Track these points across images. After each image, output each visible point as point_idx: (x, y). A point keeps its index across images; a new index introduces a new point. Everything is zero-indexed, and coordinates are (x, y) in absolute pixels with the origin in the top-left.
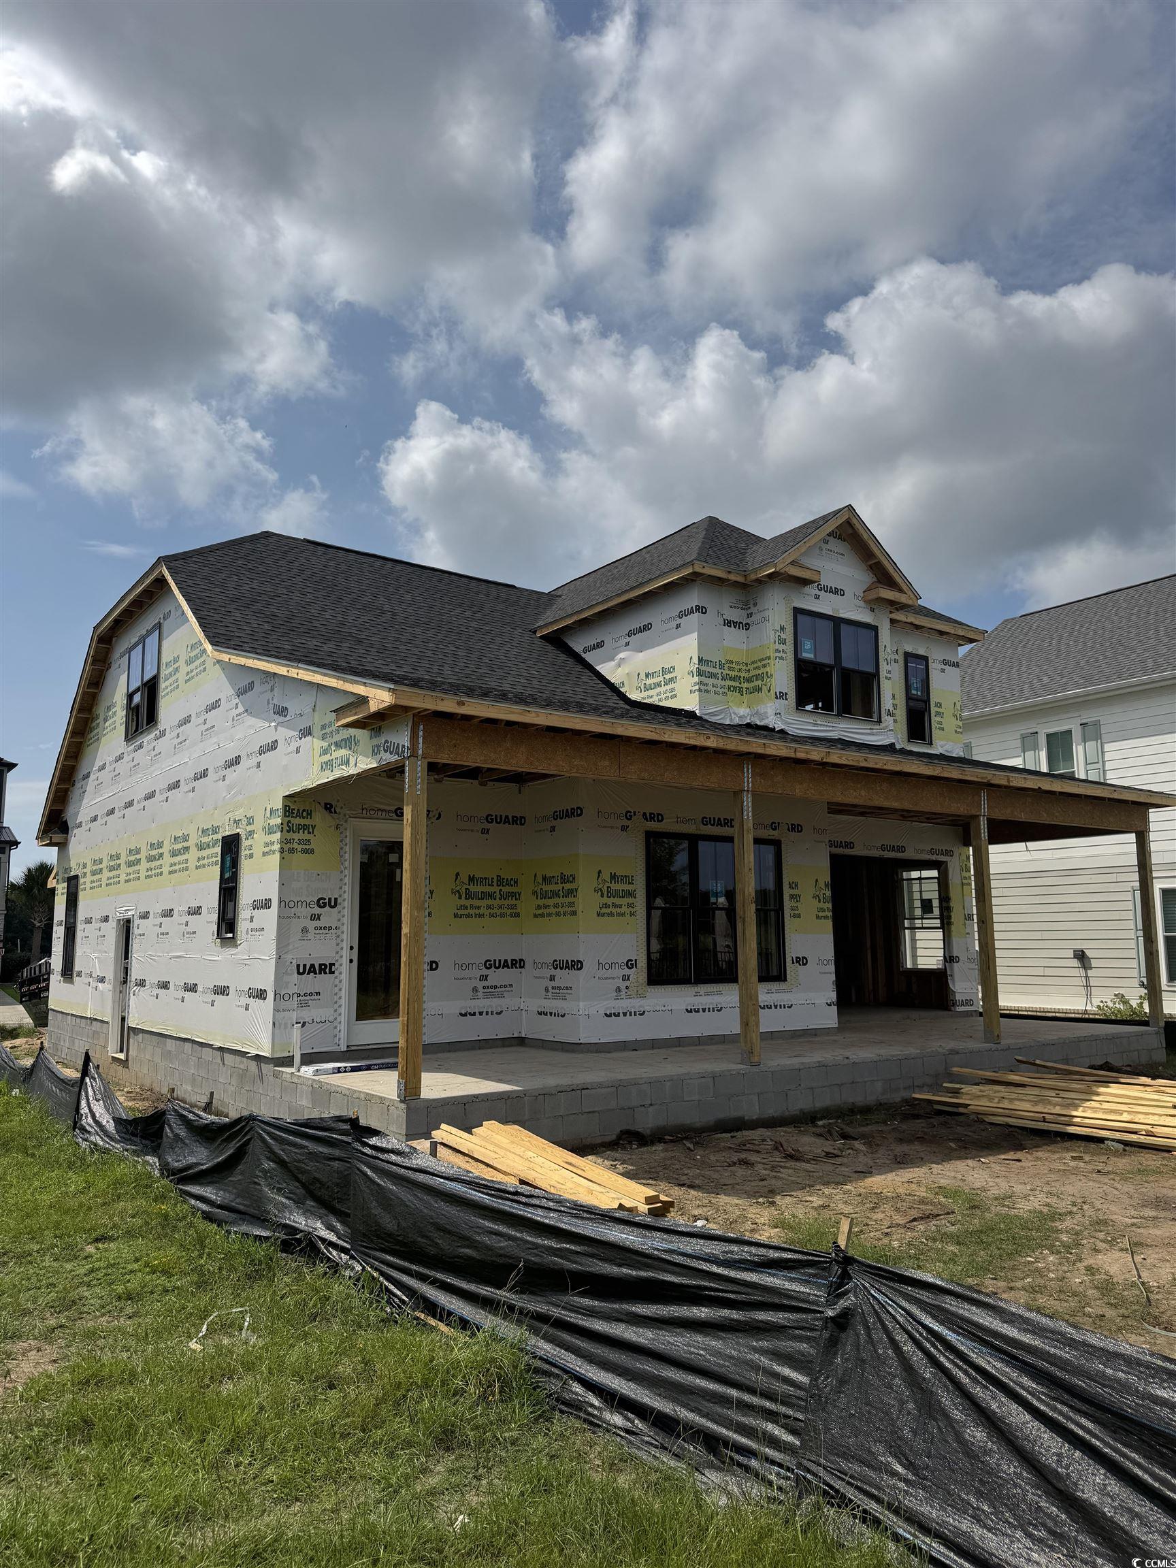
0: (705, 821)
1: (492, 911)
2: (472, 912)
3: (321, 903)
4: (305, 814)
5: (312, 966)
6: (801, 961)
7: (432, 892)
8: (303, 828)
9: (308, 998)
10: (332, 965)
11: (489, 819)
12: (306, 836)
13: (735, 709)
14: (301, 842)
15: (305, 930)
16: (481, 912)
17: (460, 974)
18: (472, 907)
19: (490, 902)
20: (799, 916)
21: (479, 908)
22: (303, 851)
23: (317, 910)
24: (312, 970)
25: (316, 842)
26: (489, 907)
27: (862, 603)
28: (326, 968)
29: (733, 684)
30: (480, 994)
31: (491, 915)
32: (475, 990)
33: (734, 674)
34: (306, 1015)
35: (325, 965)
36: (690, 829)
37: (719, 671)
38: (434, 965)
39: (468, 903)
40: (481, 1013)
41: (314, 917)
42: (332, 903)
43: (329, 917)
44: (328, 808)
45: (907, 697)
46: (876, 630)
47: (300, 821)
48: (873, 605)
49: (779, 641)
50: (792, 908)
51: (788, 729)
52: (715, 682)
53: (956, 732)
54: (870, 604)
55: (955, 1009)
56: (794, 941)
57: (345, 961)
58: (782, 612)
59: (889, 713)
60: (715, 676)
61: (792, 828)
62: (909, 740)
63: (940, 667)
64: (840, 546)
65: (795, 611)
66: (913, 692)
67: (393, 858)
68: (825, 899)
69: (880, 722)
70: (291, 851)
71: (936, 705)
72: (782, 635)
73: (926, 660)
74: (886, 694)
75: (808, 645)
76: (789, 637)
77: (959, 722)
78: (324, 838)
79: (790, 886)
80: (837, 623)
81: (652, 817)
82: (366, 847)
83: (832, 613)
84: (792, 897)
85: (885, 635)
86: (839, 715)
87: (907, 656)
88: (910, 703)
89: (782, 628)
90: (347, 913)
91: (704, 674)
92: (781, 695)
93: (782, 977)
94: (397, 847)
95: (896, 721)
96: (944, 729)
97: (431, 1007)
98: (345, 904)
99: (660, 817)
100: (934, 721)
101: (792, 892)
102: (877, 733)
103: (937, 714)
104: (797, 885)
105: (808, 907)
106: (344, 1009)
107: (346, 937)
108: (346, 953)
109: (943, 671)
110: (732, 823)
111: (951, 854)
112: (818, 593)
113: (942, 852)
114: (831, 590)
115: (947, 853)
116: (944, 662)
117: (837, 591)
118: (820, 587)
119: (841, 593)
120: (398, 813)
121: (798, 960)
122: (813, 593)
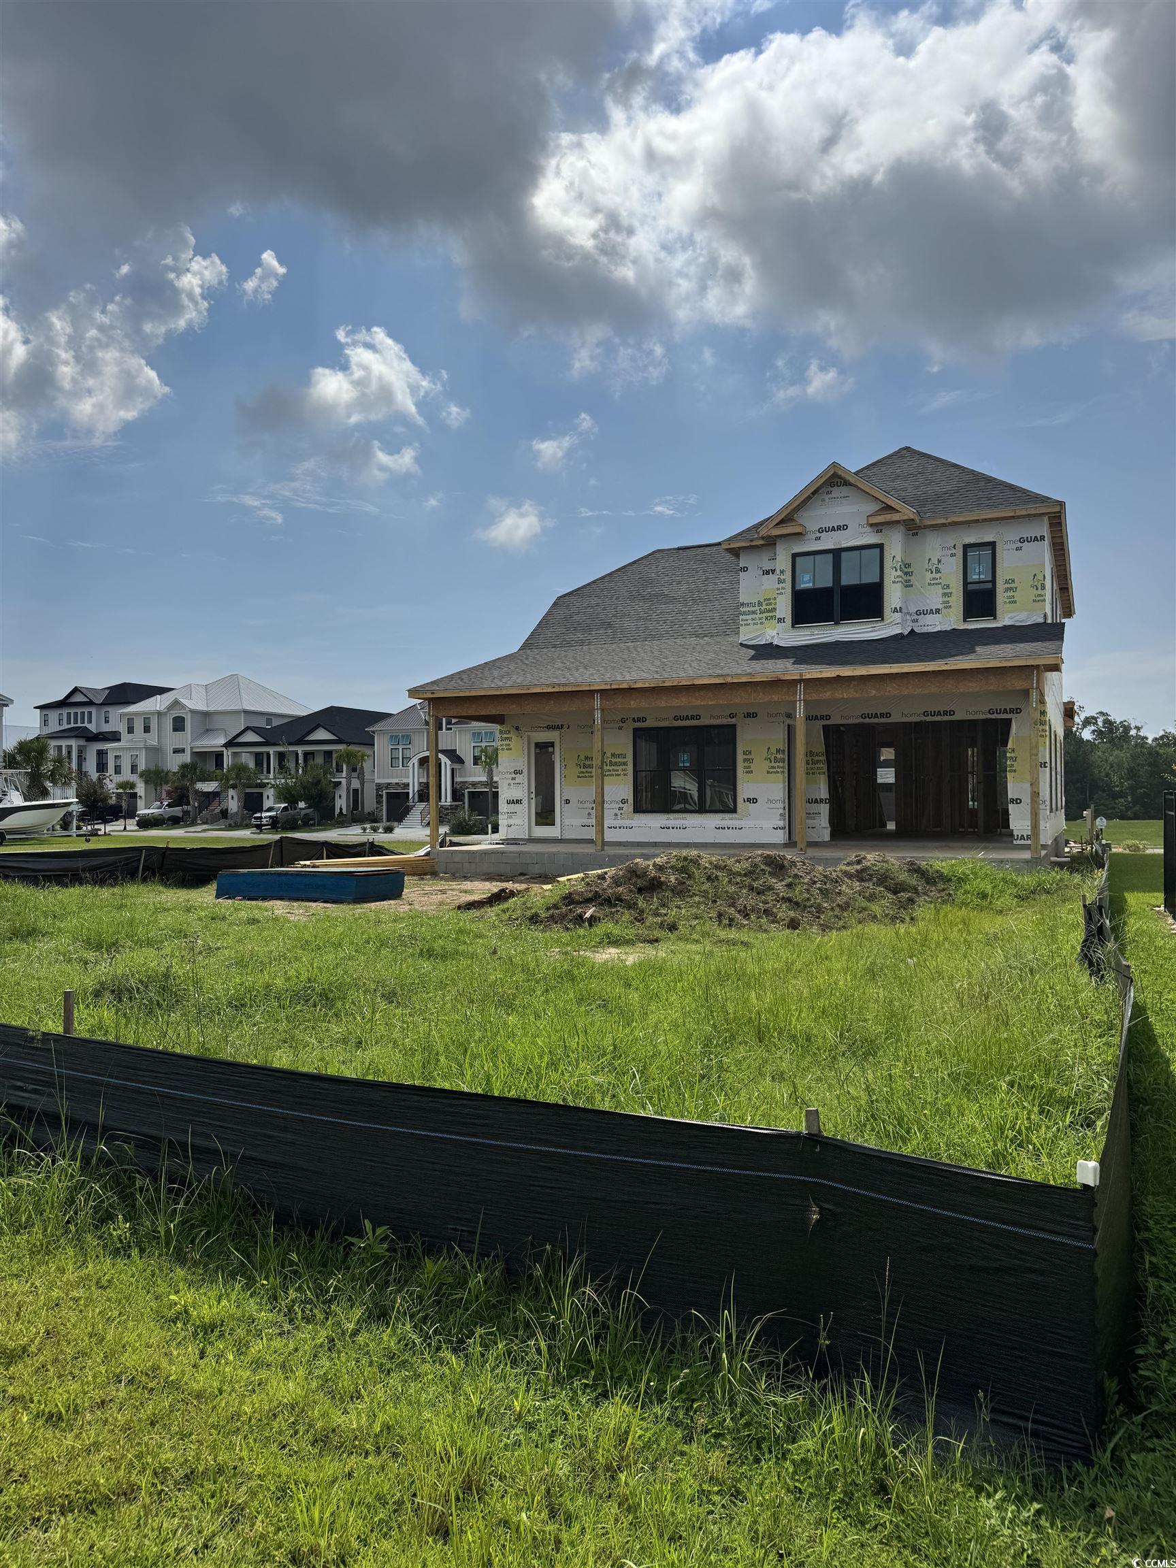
2: (587, 775)
3: (516, 772)
5: (513, 800)
6: (753, 801)
7: (566, 766)
9: (513, 814)
10: (521, 800)
12: (508, 742)
13: (770, 632)
14: (506, 745)
15: (509, 784)
17: (581, 806)
20: (752, 772)
21: (592, 773)
22: (507, 749)
23: (514, 776)
24: (513, 802)
25: (513, 744)
26: (597, 772)
27: (869, 529)
28: (519, 802)
32: (589, 814)
33: (770, 607)
34: (511, 822)
35: (519, 800)
36: (665, 724)
37: (758, 609)
38: (568, 801)
39: (585, 770)
41: (513, 779)
42: (520, 772)
43: (519, 778)
44: (517, 728)
45: (966, 583)
46: (880, 547)
47: (505, 736)
48: (880, 528)
49: (780, 581)
50: (745, 767)
51: (782, 644)
52: (753, 616)
53: (1034, 601)
54: (877, 527)
55: (1015, 842)
56: (746, 787)
57: (526, 798)
58: (782, 561)
59: (895, 610)
60: (754, 613)
61: (748, 715)
62: (965, 621)
63: (1014, 546)
64: (845, 491)
65: (795, 556)
66: (974, 577)
67: (550, 749)
68: (776, 760)
69: (883, 620)
70: (503, 749)
71: (1007, 582)
72: (782, 577)
73: (992, 545)
74: (893, 595)
75: (807, 577)
76: (788, 576)
77: (1040, 592)
78: (516, 743)
79: (744, 753)
80: (837, 553)
81: (639, 720)
82: (538, 745)
83: (832, 547)
84: (745, 760)
85: (895, 547)
86: (837, 623)
87: (966, 547)
88: (970, 587)
89: (782, 572)
90: (526, 776)
91: (745, 613)
92: (780, 620)
93: (734, 810)
94: (552, 744)
95: (950, 607)
96: (1015, 602)
97: (567, 822)
98: (525, 772)
99: (644, 720)
100: (1001, 597)
101: (746, 757)
102: (882, 629)
103: (1007, 590)
104: (750, 753)
105: (760, 765)
106: (527, 820)
107: (526, 787)
108: (526, 795)
109: (1017, 549)
110: (698, 717)
111: (1019, 711)
112: (818, 535)
113: (1005, 711)
114: (833, 529)
115: (1012, 711)
116: (1022, 540)
117: (839, 528)
118: (821, 530)
119: (844, 527)
120: (549, 728)
121: (749, 800)
122: (814, 536)
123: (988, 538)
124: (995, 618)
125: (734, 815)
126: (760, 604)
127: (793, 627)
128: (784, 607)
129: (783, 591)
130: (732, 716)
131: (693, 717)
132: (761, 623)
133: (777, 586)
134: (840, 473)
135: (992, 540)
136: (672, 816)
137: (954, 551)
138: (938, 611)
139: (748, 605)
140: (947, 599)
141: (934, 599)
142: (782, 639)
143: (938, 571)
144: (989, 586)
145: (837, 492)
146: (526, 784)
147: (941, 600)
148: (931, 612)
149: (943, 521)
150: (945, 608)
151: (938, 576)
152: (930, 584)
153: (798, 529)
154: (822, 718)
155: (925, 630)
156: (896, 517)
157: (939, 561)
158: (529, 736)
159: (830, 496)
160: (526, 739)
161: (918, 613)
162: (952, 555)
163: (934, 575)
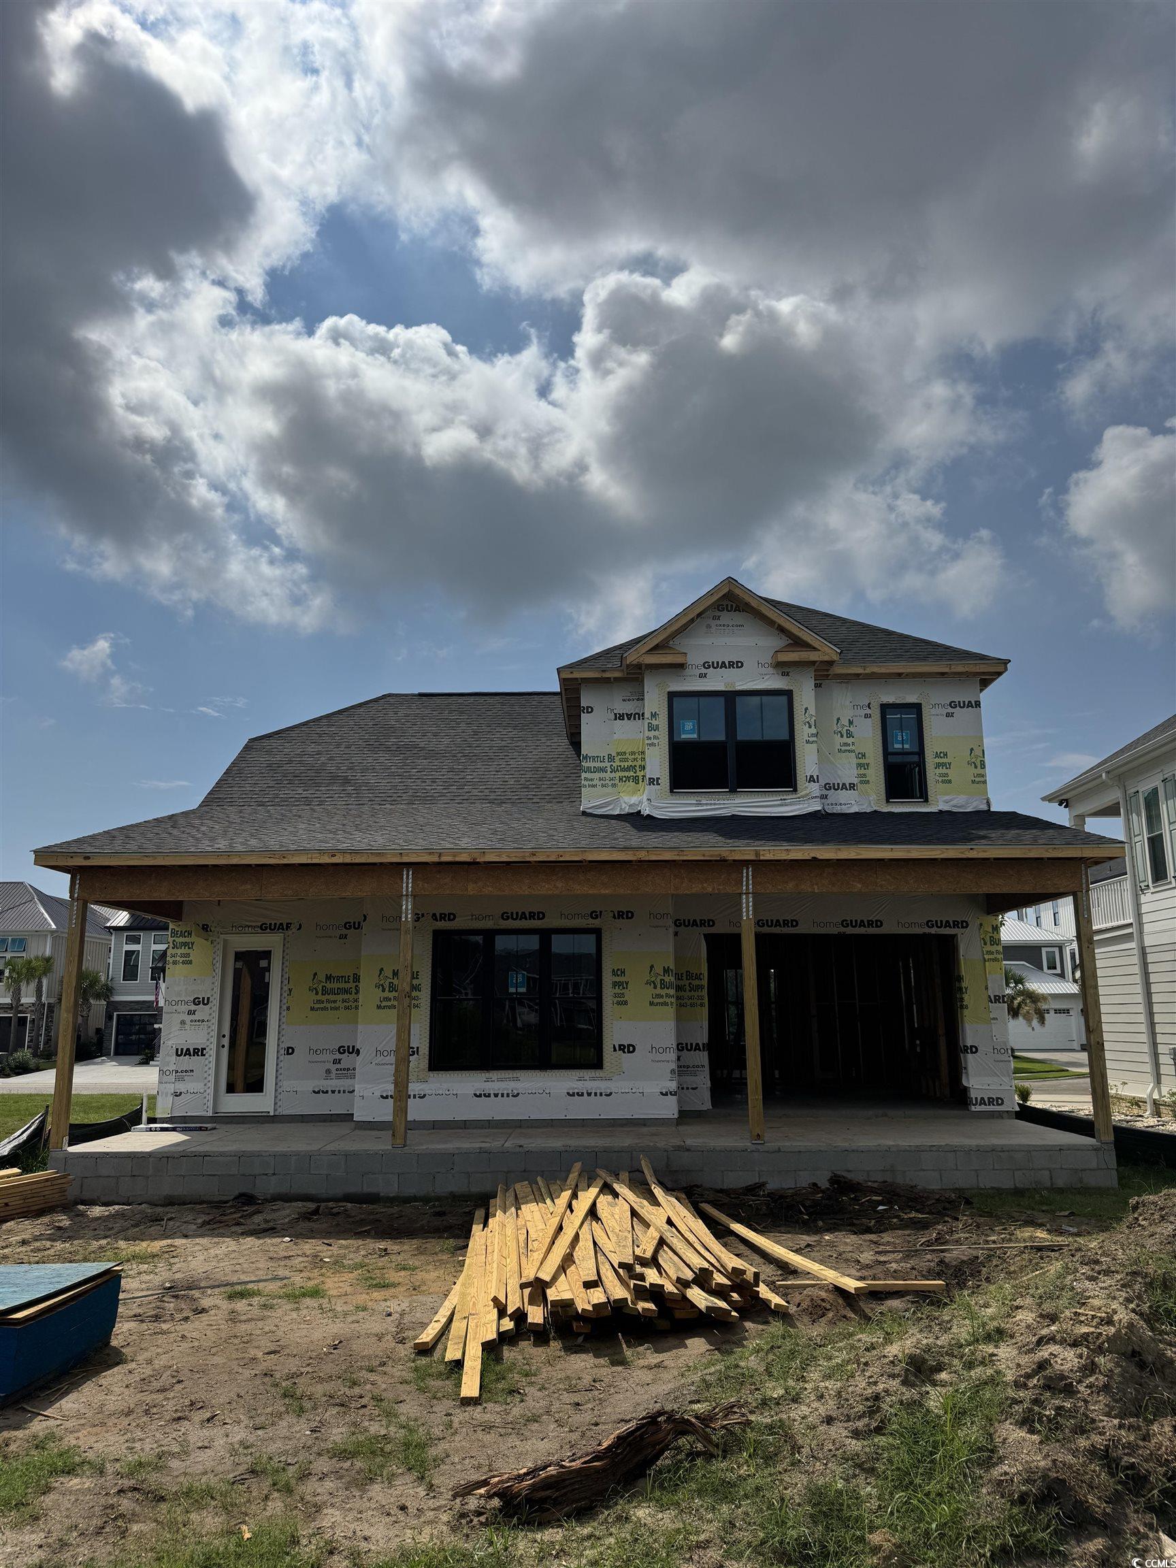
0: (505, 916)
1: (347, 1004)
2: (328, 1005)
3: (196, 1002)
4: (186, 934)
5: (188, 1050)
6: (628, 1049)
7: (290, 990)
8: (185, 944)
9: (184, 1074)
10: (203, 1049)
11: (348, 926)
12: (187, 950)
13: (626, 799)
14: (183, 955)
15: (183, 1022)
16: (337, 1005)
17: (315, 1057)
18: (328, 1001)
19: (346, 996)
20: (626, 1003)
21: (335, 1002)
22: (183, 963)
23: (193, 1007)
24: (188, 1053)
25: (195, 955)
26: (344, 1001)
27: (771, 670)
28: (199, 1052)
29: (626, 774)
30: (333, 1075)
31: (346, 1008)
32: (328, 1071)
33: (626, 764)
34: (181, 1087)
35: (198, 1049)
36: (488, 924)
37: (608, 765)
38: (290, 1051)
39: (324, 998)
40: (333, 1092)
41: (190, 1013)
42: (205, 1001)
43: (202, 1012)
44: (205, 928)
45: (886, 753)
46: (789, 694)
47: (181, 940)
48: (787, 670)
49: (651, 728)
50: (616, 995)
51: (657, 814)
52: (602, 775)
53: (973, 782)
54: (783, 667)
55: (973, 1108)
56: (615, 1029)
57: (214, 1046)
58: (654, 700)
59: (812, 779)
60: (603, 770)
61: (619, 915)
62: (888, 801)
63: (945, 712)
64: (738, 618)
65: (672, 696)
66: (896, 746)
67: (263, 963)
68: (664, 985)
69: (795, 790)
70: (175, 963)
71: (937, 755)
72: (654, 722)
73: (917, 707)
74: (807, 760)
75: (689, 725)
76: (662, 721)
77: (979, 771)
78: (201, 951)
79: (614, 973)
80: (730, 698)
81: (443, 917)
82: (239, 956)
83: (722, 688)
84: (615, 984)
85: (806, 697)
86: (733, 791)
87: (885, 708)
88: (891, 759)
89: (654, 715)
90: (216, 1008)
91: (589, 770)
92: (652, 781)
93: (598, 1064)
94: (267, 955)
95: (868, 782)
96: (950, 782)
97: (286, 1085)
98: (215, 1002)
99: (451, 917)
100: (932, 774)
101: (617, 979)
102: (791, 804)
103: (938, 765)
104: (623, 972)
105: (639, 992)
106: (212, 1085)
107: (215, 1027)
108: (214, 1040)
109: (948, 715)
110: (541, 916)
111: (964, 925)
112: (704, 671)
113: (947, 924)
114: (723, 665)
115: (956, 924)
116: (953, 705)
117: (731, 664)
118: (706, 665)
119: (739, 665)
120: (264, 928)
121: (622, 1048)
122: (698, 672)
123: (912, 699)
124: (926, 800)
125: (598, 1073)
126: (611, 758)
127: (671, 791)
128: (658, 762)
129: (656, 741)
130: (594, 915)
131: (532, 916)
132: (614, 785)
133: (647, 733)
134: (737, 591)
135: (916, 701)
136: (494, 1075)
137: (868, 711)
138: (852, 786)
139: (594, 758)
140: (863, 771)
141: (847, 771)
142: (657, 808)
143: (849, 735)
144: (915, 758)
145: (726, 618)
146: (215, 1021)
147: (855, 772)
148: (844, 787)
149: (860, 671)
150: (861, 782)
151: (850, 741)
152: (840, 751)
153: (678, 659)
154: (703, 923)
155: (838, 809)
156: (813, 656)
157: (851, 723)
158: (225, 941)
159: (718, 622)
160: (221, 946)
161: (828, 787)
162: (867, 716)
163: (845, 740)
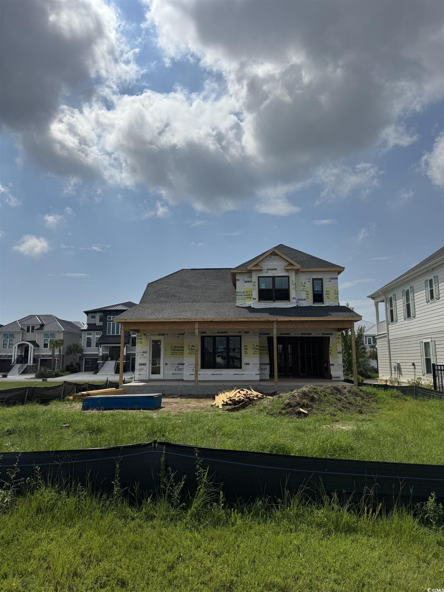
0: (218, 333)
2: (175, 353)
3: (144, 352)
4: (141, 336)
5: (142, 364)
6: (248, 364)
7: (166, 350)
8: (140, 339)
9: (142, 370)
10: (146, 364)
11: (179, 334)
12: (141, 340)
13: (248, 303)
14: (140, 341)
15: (140, 357)
16: (177, 353)
17: (172, 366)
19: (179, 351)
20: (247, 353)
22: (140, 343)
23: (143, 354)
25: (143, 341)
27: (284, 271)
29: (248, 296)
31: (179, 354)
32: (176, 369)
33: (248, 294)
34: (140, 373)
35: (144, 364)
36: (214, 335)
37: (243, 294)
38: (166, 364)
40: (177, 374)
42: (146, 352)
43: (145, 355)
44: (145, 335)
45: (313, 291)
46: (288, 277)
47: (139, 337)
48: (288, 271)
49: (254, 285)
50: (245, 351)
51: (255, 307)
52: (242, 297)
53: (335, 298)
54: (287, 270)
55: (333, 379)
56: (245, 359)
58: (255, 278)
59: (294, 298)
60: (242, 295)
61: (246, 332)
62: (314, 303)
63: (329, 280)
64: (276, 257)
65: (259, 277)
66: (316, 289)
67: (159, 343)
68: (256, 349)
69: (290, 301)
70: (138, 343)
71: (326, 292)
72: (254, 284)
73: (322, 279)
74: (293, 294)
75: (263, 285)
76: (257, 284)
77: (337, 296)
78: (144, 340)
79: (244, 346)
80: (274, 278)
81: (203, 333)
82: (153, 341)
83: (272, 275)
84: (245, 349)
85: (293, 277)
86: (274, 301)
87: (313, 279)
88: (315, 293)
89: (254, 282)
90: (148, 354)
91: (238, 295)
92: (254, 299)
93: (241, 368)
94: (160, 341)
95: (309, 298)
96: (329, 298)
97: (166, 372)
98: (148, 352)
99: (205, 333)
100: (325, 296)
102: (289, 305)
103: (327, 294)
104: (247, 346)
105: (250, 351)
106: (148, 372)
107: (148, 358)
108: (148, 362)
109: (329, 281)
110: (227, 332)
111: (332, 334)
112: (267, 271)
113: (328, 334)
114: (272, 269)
115: (330, 334)
116: (331, 279)
117: (274, 269)
118: (268, 270)
119: (276, 269)
120: (159, 335)
121: (246, 364)
122: (266, 271)
123: (320, 277)
124: (323, 303)
125: (241, 370)
126: (244, 292)
127: (259, 301)
128: (255, 294)
129: (255, 289)
130: (239, 332)
131: (225, 332)
132: (244, 299)
133: (253, 287)
134: (275, 251)
136: (216, 370)
137: (309, 280)
138: (305, 300)
139: (239, 292)
140: (307, 296)
141: (304, 296)
142: (255, 305)
143: (304, 286)
144: (321, 292)
145: (273, 257)
146: (148, 357)
148: (303, 300)
149: (307, 270)
150: (307, 298)
151: (305, 288)
152: (302, 290)
153: (261, 268)
154: (267, 334)
155: (301, 305)
156: (294, 268)
157: (305, 283)
158: (150, 338)
159: (270, 258)
161: (298, 300)
162: (309, 281)
163: (303, 288)
